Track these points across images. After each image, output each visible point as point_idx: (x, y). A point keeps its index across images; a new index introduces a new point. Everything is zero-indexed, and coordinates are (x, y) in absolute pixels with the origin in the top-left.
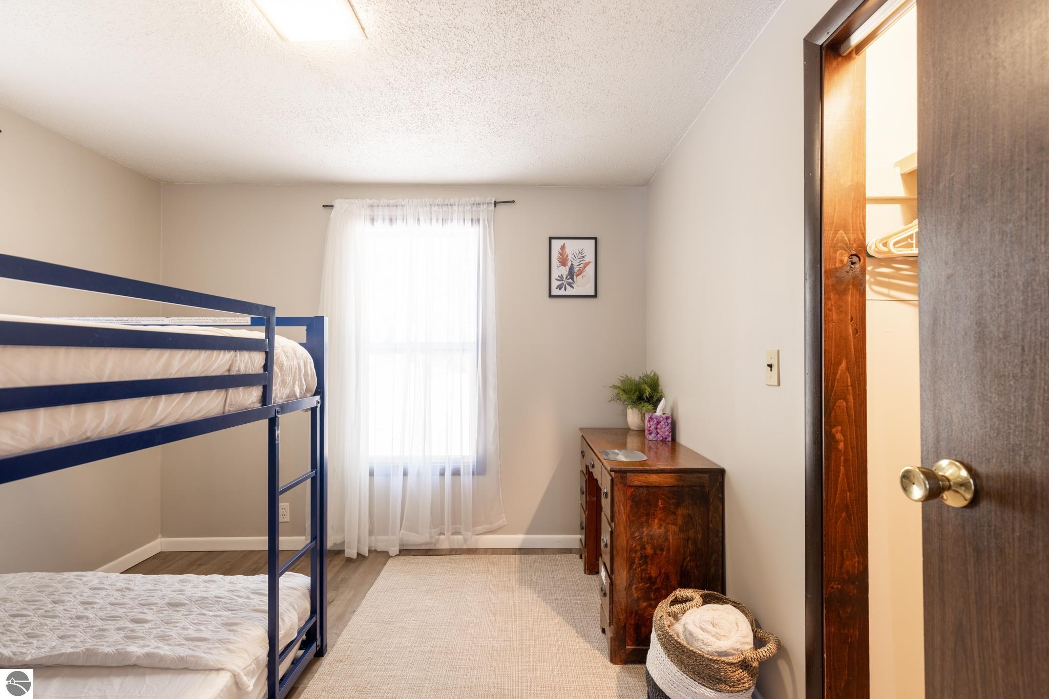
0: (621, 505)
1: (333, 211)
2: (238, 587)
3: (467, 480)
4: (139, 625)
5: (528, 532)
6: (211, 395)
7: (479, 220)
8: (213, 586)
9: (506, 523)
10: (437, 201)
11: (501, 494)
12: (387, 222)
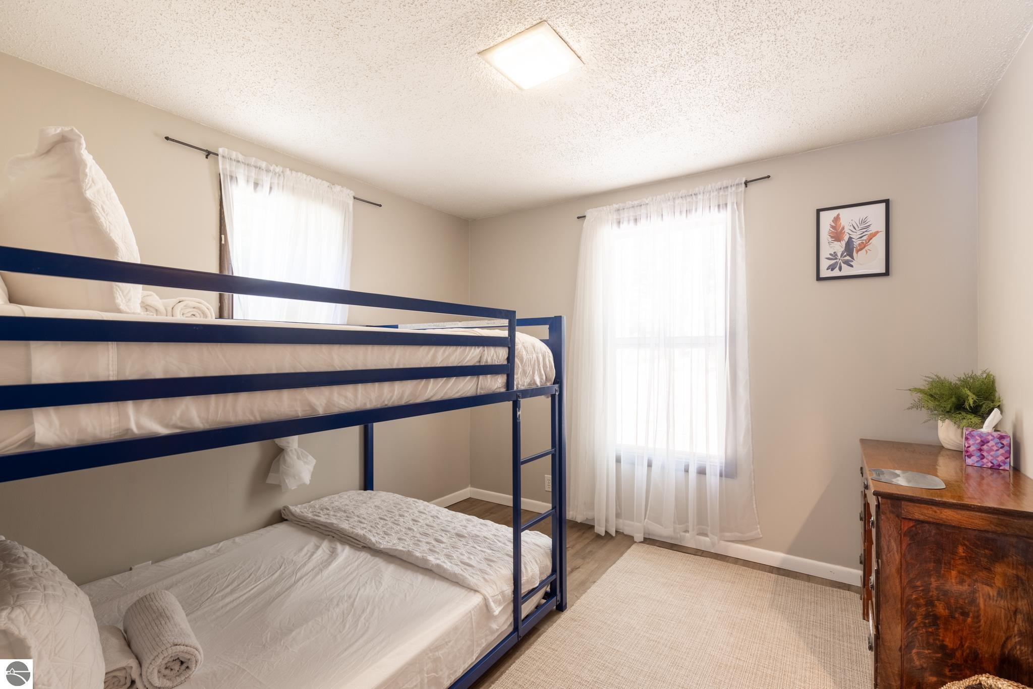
0: (892, 541)
1: (586, 220)
2: (500, 534)
3: (713, 480)
4: (438, 543)
5: (789, 552)
6: (466, 381)
7: (726, 204)
8: (485, 529)
9: (761, 536)
10: (681, 193)
11: (754, 502)
12: (632, 223)
